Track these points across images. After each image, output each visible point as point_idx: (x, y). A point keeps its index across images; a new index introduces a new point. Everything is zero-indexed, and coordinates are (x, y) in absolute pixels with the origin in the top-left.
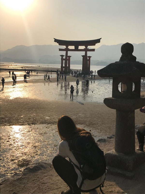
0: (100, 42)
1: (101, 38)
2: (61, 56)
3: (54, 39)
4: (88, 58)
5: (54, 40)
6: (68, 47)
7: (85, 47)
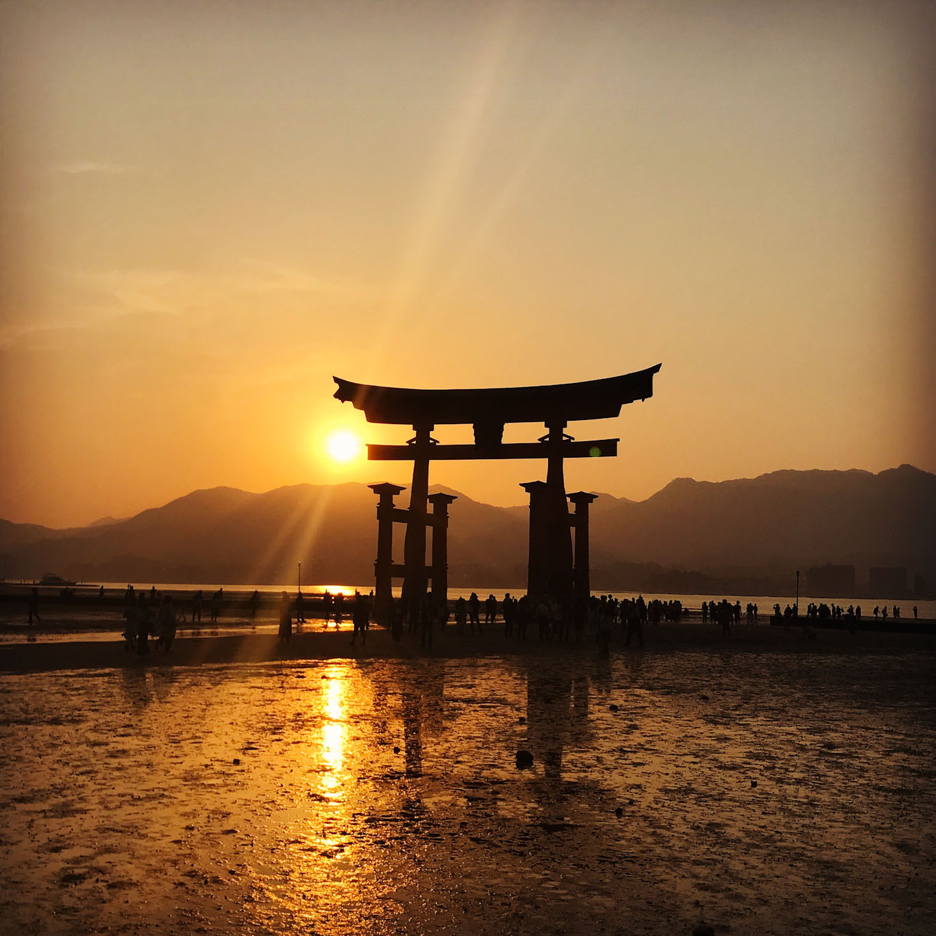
0: (650, 394)
1: (656, 368)
2: (377, 488)
3: (337, 380)
4: (572, 508)
5: (336, 387)
6: (432, 435)
7: (547, 431)
